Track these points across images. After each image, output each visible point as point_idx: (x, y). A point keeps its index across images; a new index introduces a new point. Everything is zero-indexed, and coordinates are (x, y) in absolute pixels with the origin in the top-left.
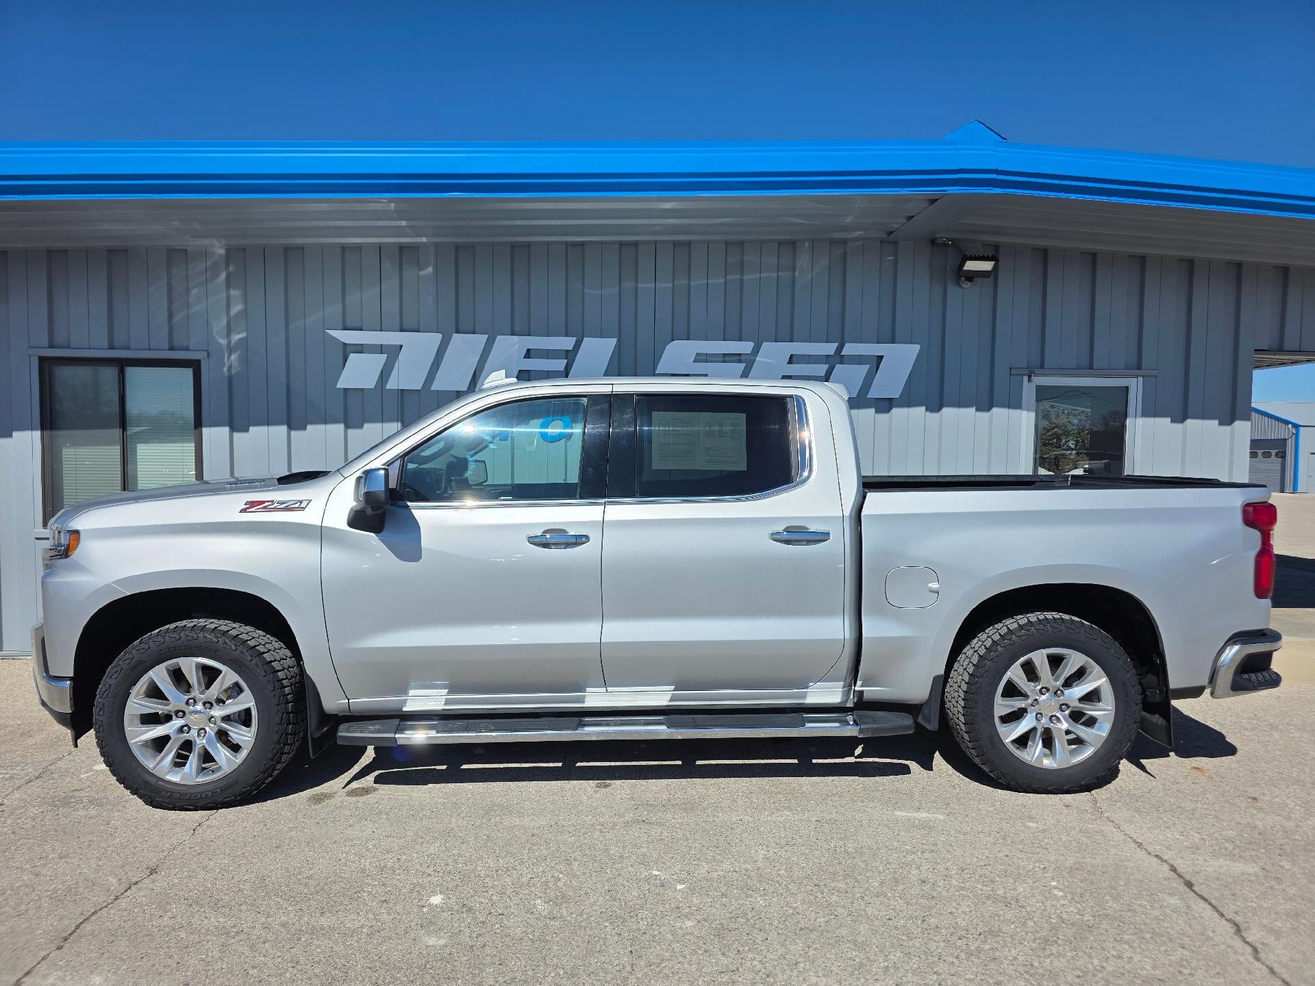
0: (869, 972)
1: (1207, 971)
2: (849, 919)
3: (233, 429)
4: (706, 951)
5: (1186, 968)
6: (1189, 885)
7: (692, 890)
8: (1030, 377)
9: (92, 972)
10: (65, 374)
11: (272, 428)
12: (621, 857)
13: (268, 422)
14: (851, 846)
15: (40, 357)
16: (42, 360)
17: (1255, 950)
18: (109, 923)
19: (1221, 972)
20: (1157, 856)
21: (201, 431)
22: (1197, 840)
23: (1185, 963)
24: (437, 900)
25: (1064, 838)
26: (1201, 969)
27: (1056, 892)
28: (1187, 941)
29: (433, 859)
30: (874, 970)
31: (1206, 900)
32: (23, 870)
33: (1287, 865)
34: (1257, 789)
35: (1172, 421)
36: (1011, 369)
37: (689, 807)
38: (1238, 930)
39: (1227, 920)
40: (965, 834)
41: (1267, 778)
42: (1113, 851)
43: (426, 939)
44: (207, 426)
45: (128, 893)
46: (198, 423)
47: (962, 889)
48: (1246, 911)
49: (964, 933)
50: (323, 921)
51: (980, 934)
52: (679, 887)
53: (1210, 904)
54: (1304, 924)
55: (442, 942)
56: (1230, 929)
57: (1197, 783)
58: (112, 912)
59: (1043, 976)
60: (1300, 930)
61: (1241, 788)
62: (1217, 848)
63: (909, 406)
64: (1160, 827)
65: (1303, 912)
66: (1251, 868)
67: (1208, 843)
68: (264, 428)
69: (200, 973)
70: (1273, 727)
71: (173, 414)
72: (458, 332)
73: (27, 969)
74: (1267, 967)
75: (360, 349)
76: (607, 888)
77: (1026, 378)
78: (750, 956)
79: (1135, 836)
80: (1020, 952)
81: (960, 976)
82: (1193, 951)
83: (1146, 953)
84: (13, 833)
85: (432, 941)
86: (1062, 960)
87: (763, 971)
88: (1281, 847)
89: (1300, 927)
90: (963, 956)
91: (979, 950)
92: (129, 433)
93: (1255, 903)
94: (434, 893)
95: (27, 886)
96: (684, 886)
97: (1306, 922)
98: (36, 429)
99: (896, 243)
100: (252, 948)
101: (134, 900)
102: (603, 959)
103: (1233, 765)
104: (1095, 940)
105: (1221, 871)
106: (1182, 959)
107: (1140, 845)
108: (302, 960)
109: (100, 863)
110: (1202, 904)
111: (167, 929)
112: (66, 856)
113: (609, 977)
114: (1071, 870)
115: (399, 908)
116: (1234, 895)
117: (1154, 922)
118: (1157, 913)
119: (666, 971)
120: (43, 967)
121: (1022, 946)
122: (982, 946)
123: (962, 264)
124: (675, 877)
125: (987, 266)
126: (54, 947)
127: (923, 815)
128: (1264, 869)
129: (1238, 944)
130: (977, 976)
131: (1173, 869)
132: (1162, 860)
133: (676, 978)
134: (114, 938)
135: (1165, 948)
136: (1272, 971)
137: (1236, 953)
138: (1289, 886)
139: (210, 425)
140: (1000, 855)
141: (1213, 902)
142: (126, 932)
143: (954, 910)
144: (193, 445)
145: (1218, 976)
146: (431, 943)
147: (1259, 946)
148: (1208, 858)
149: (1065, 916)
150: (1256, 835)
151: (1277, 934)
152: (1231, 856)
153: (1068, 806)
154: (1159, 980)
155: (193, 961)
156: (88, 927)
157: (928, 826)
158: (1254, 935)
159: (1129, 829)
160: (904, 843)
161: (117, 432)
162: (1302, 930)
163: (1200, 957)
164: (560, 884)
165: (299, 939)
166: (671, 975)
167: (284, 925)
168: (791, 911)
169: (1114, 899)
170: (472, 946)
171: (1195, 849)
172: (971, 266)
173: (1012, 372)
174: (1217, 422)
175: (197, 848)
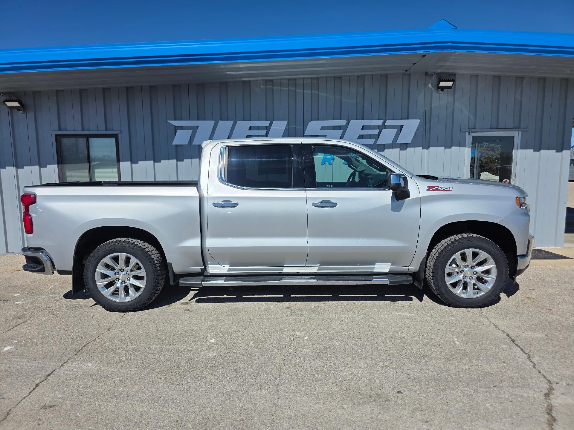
0: (375, 368)
1: (512, 371)
2: (371, 350)
3: (132, 162)
4: (313, 360)
5: (503, 369)
6: (513, 341)
7: (310, 339)
8: (469, 132)
9: (88, 362)
10: (65, 141)
11: (148, 162)
12: (284, 327)
13: (146, 160)
14: (375, 325)
15: (55, 135)
16: (57, 136)
17: (535, 365)
18: (93, 347)
19: (518, 372)
20: (502, 330)
21: (120, 164)
22: (521, 325)
23: (503, 368)
24: (213, 341)
25: (465, 323)
26: (510, 370)
27: (456, 342)
28: (506, 361)
29: (212, 327)
30: (377, 367)
31: (519, 346)
32: (61, 329)
33: (557, 334)
34: (553, 306)
35: (534, 151)
36: (461, 129)
37: (313, 311)
38: (529, 357)
39: (526, 354)
40: (423, 321)
41: (558, 302)
42: (484, 328)
43: (208, 354)
44: (122, 161)
45: (100, 337)
46: (118, 161)
47: (418, 341)
48: (535, 350)
49: (415, 356)
50: (171, 347)
51: (422, 356)
52: (305, 338)
53: (520, 348)
54: (558, 356)
55: (214, 355)
56: (526, 357)
57: (527, 303)
58: (94, 343)
59: (444, 371)
60: (555, 358)
61: (546, 305)
62: (528, 328)
63: (415, 147)
64: (506, 320)
65: (559, 352)
66: (541, 335)
67: (525, 326)
68: (144, 162)
69: (126, 363)
70: (566, 282)
71: (109, 157)
72: (221, 120)
73: (65, 361)
74: (538, 370)
75: (181, 128)
76: (277, 338)
77: (467, 133)
78: (330, 362)
79: (494, 323)
80: (437, 362)
81: (411, 370)
82: (508, 364)
83: (488, 364)
84: (57, 316)
85: (210, 354)
86: (453, 366)
87: (334, 367)
88: (557, 328)
89: (556, 357)
90: (414, 363)
91: (420, 362)
92: (91, 165)
93: (539, 348)
94: (212, 339)
95: (63, 334)
96: (307, 338)
97: (559, 355)
98: (56, 164)
99: (410, 75)
100: (145, 356)
101: (102, 339)
102: (274, 361)
103: (545, 297)
104: (468, 360)
105: (528, 336)
106: (502, 367)
107: (496, 326)
108: (163, 360)
109: (89, 327)
110: (516, 348)
111: (114, 349)
112: (76, 325)
113: (275, 367)
114: (464, 335)
115: (198, 343)
116: (531, 345)
117: (495, 354)
118: (497, 350)
119: (298, 366)
120: (71, 360)
121: (438, 361)
122: (422, 360)
123: (439, 83)
124: (304, 335)
125: (450, 84)
126: (74, 354)
127: (407, 314)
128: (546, 336)
129: (528, 362)
130: (418, 370)
131: (508, 335)
132: (504, 332)
133: (301, 368)
134: (95, 352)
135: (497, 363)
136: (539, 372)
137: (526, 365)
138: (556, 342)
139: (123, 161)
140: (437, 329)
141: (522, 347)
142: (99, 350)
143: (413, 348)
144: (117, 169)
145: (516, 373)
146: (210, 355)
147: (536, 363)
148: (523, 331)
149: (458, 351)
150: (547, 323)
151: (545, 359)
152: (534, 331)
153: (469, 312)
154: (491, 373)
155: (124, 359)
156: (86, 348)
157: (408, 318)
158: (535, 359)
159: (493, 320)
160: (398, 324)
161: (87, 164)
162: (556, 358)
163: (511, 366)
164: (260, 336)
165: (162, 353)
166: (299, 367)
167: (156, 348)
168: (348, 347)
169: (480, 345)
170: (225, 357)
171: (519, 328)
172: (442, 84)
173: (461, 131)
174: (555, 151)
175: (124, 322)
